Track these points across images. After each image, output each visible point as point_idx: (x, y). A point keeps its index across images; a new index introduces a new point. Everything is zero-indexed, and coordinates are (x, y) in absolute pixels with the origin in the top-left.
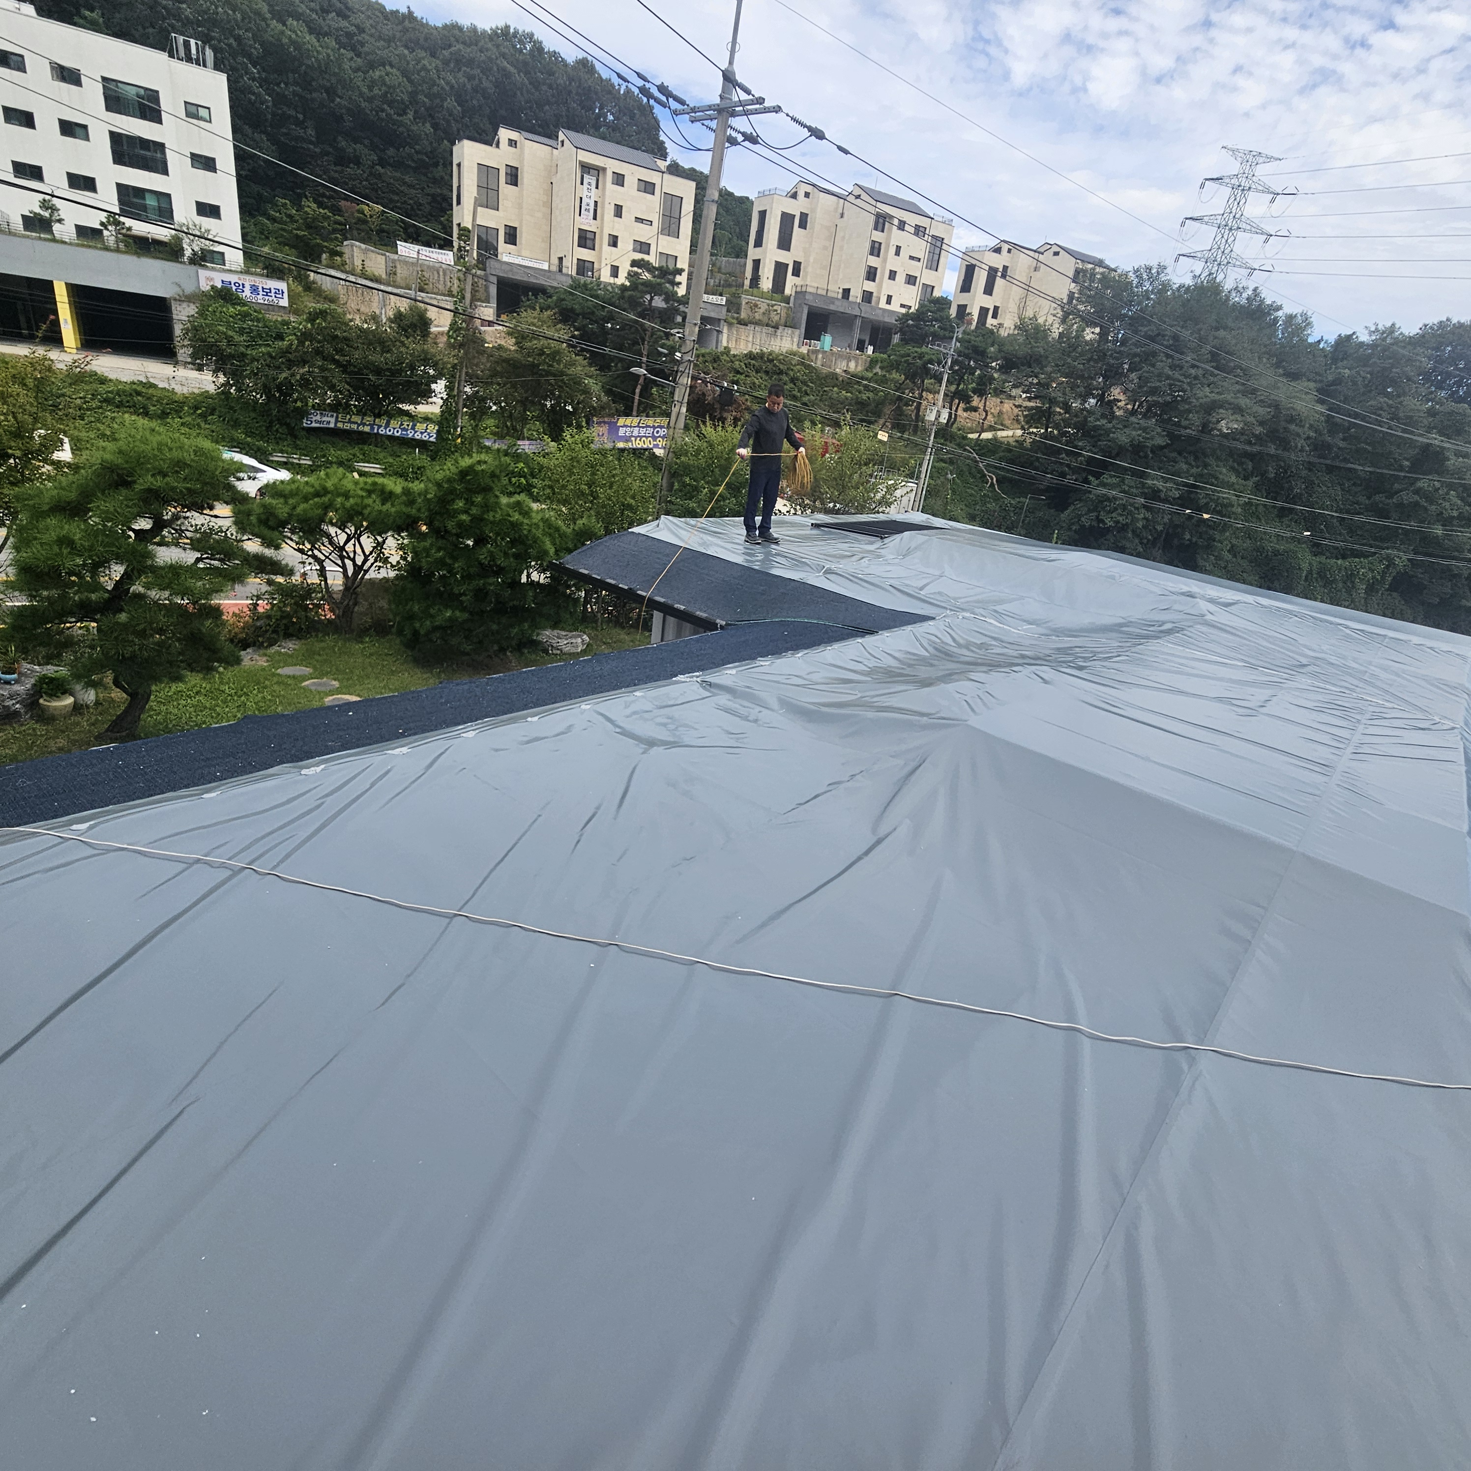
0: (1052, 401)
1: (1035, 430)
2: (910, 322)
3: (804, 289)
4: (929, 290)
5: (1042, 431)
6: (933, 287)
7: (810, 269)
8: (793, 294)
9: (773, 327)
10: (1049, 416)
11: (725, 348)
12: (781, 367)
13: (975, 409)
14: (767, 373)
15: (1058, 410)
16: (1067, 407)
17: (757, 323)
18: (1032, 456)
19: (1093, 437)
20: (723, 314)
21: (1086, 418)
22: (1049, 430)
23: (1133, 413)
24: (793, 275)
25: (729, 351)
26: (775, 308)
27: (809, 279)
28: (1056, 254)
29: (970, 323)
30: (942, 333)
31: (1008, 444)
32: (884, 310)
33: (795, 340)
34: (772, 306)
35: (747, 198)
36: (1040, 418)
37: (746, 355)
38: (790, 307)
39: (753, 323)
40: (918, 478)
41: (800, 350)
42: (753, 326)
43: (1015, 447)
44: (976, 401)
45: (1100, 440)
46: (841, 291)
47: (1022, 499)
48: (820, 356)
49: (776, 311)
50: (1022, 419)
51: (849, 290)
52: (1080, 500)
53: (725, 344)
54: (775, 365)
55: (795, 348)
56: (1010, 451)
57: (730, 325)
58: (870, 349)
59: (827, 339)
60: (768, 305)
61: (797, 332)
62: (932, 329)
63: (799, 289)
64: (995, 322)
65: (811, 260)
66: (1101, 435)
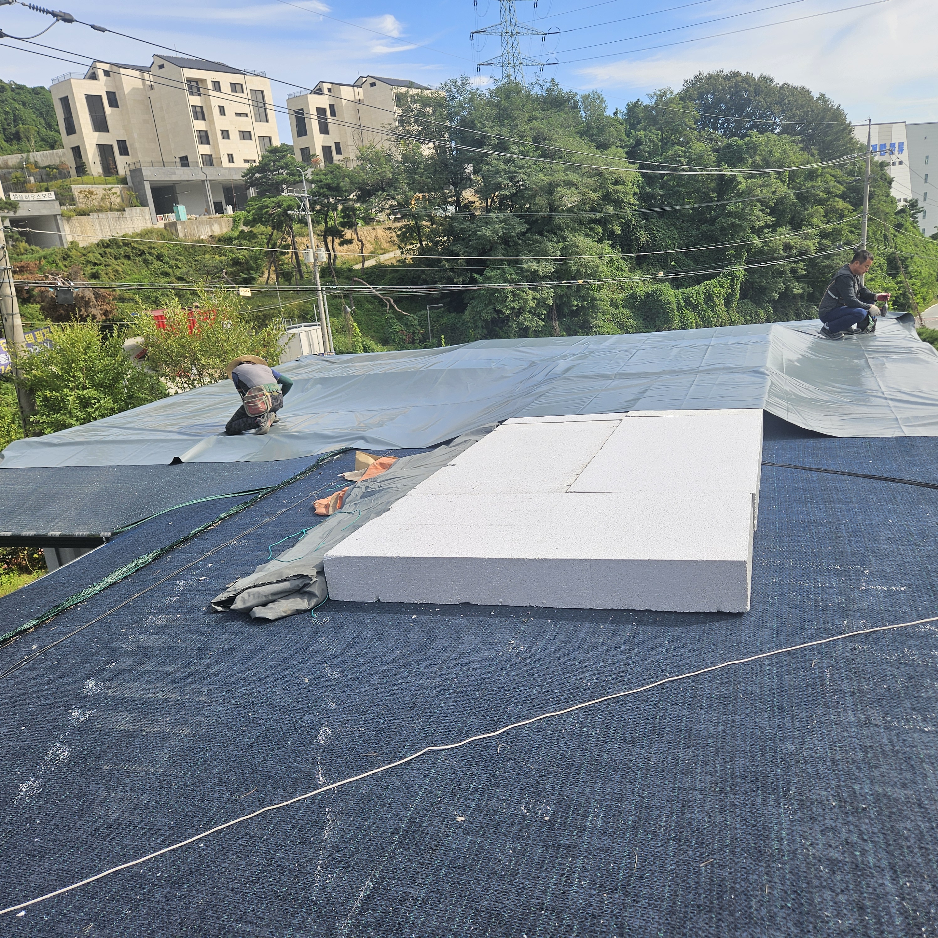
0: (416, 217)
1: (411, 247)
2: (257, 175)
3: (138, 166)
4: (267, 140)
5: (418, 245)
6: (270, 138)
7: (137, 145)
8: (128, 173)
9: (118, 210)
10: (419, 230)
11: (72, 243)
12: (141, 248)
13: (350, 242)
14: (128, 257)
15: (424, 223)
16: (432, 220)
17: (100, 210)
18: (418, 270)
19: (463, 239)
20: (56, 209)
21: (450, 225)
22: (424, 243)
23: (488, 210)
24: (121, 154)
25: (77, 245)
26: (113, 191)
27: (140, 155)
28: (373, 85)
29: (317, 163)
30: (292, 179)
31: (393, 266)
32: (229, 169)
33: (147, 218)
34: (110, 190)
35: (42, 88)
36: (411, 235)
37: (98, 245)
38: (130, 187)
39: (95, 211)
40: (319, 319)
41: (155, 227)
42: (95, 214)
43: (399, 266)
44: (348, 234)
45: (470, 241)
46: (178, 160)
47: (423, 312)
48: (179, 227)
49: (116, 193)
50: (396, 239)
51: (186, 157)
52: (473, 298)
53: (70, 239)
54: (133, 248)
55: (149, 225)
56: (397, 271)
57: (69, 218)
58: (230, 209)
59: (181, 209)
60: (105, 190)
61: (146, 209)
62: (281, 177)
63: (132, 167)
64: (340, 157)
65: (136, 136)
66: (469, 236)
